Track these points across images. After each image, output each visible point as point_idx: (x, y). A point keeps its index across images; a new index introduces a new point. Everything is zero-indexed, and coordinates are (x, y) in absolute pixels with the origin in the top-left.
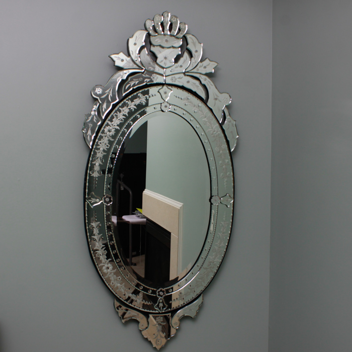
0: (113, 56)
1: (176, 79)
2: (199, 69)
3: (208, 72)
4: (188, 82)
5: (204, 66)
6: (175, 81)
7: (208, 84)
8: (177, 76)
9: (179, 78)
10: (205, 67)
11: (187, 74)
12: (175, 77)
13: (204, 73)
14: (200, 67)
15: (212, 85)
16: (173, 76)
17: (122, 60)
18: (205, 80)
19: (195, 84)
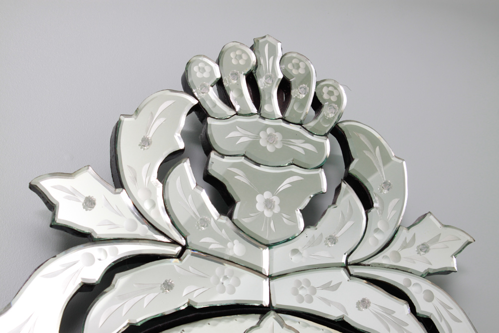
0: (48, 185)
1: (314, 290)
2: (403, 253)
3: (437, 266)
4: (364, 303)
5: (418, 242)
6: (310, 300)
7: (441, 317)
8: (318, 278)
9: (327, 287)
10: (424, 248)
11: (355, 270)
12: (308, 282)
13: (422, 268)
14: (405, 246)
15: (456, 320)
16: (301, 277)
17: (90, 203)
18: (430, 297)
19: (391, 312)
